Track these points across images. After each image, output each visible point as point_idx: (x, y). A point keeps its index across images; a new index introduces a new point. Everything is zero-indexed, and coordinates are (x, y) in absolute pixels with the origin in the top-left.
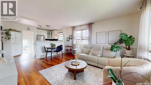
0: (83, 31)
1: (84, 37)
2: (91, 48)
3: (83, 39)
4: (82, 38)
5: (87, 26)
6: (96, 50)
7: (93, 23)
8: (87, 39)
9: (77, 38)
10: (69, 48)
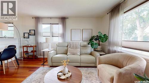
0: (53, 25)
1: (57, 34)
2: (68, 46)
3: (54, 35)
4: (52, 34)
5: (60, 20)
6: (74, 48)
7: (68, 18)
8: (60, 35)
9: (44, 33)
10: (30, 50)
